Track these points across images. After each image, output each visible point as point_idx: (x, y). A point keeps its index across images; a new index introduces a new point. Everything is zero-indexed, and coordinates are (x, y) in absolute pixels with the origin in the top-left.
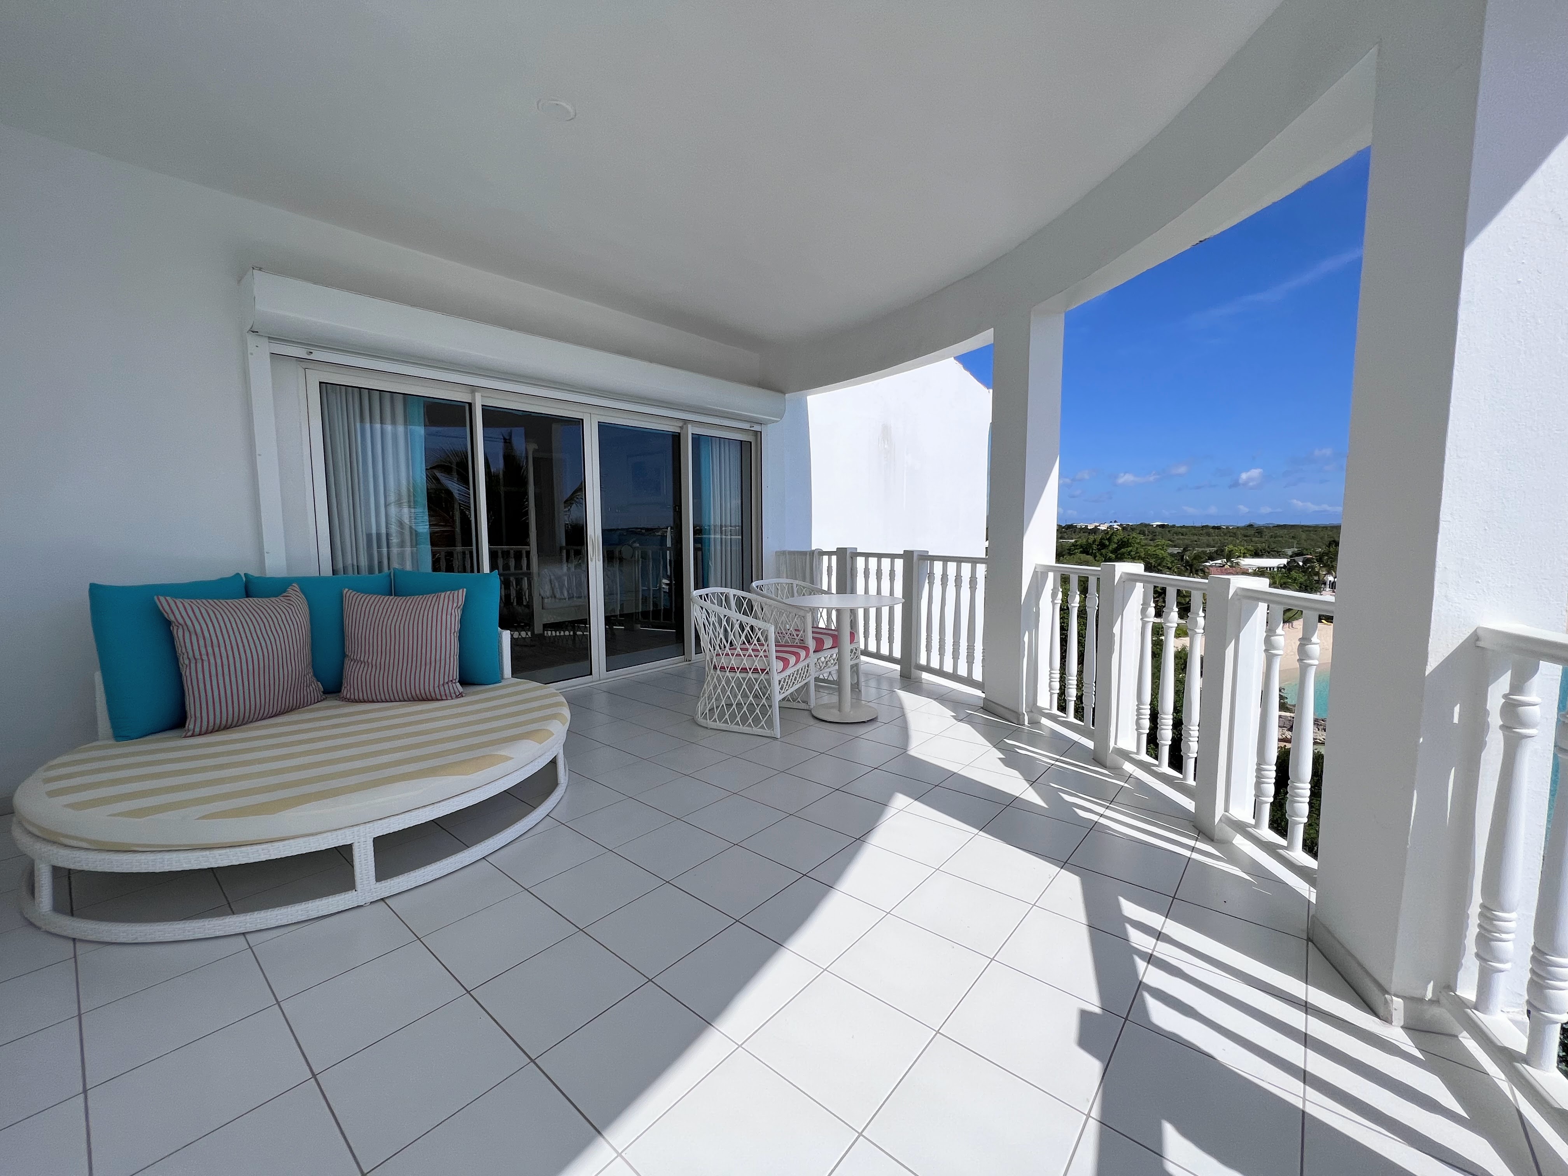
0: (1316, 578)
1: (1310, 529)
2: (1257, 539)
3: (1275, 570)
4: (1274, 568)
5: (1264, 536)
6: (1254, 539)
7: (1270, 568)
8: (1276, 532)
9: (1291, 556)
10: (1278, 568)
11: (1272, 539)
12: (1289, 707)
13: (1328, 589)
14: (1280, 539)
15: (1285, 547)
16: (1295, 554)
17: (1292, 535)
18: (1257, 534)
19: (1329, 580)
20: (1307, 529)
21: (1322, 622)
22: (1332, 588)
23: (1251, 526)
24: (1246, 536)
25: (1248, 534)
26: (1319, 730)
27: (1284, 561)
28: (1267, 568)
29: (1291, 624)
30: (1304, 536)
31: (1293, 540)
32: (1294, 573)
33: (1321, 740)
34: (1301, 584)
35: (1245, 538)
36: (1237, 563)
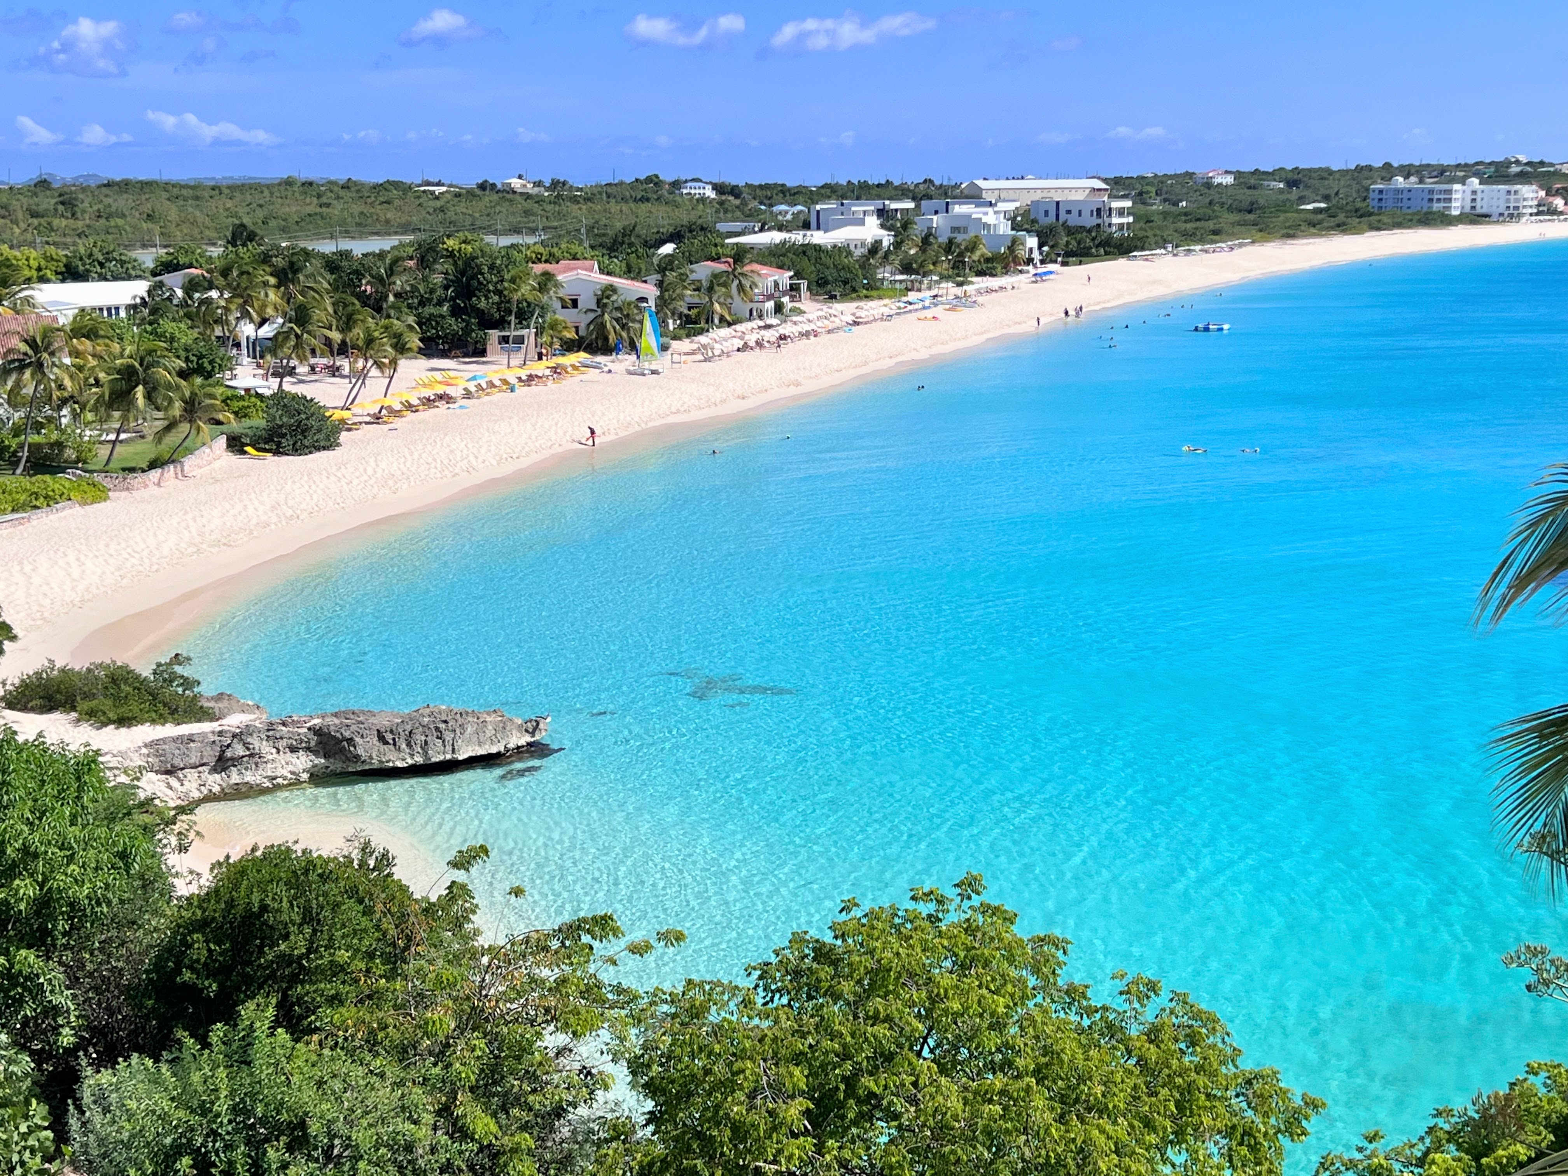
0: (218, 331)
1: (184, 192)
2: (64, 222)
3: (123, 314)
4: (117, 309)
5: (79, 215)
6: (56, 222)
7: (109, 309)
8: (110, 201)
9: (154, 274)
10: (129, 307)
11: (102, 221)
12: (206, 704)
13: (246, 360)
14: (120, 222)
15: (130, 246)
16: (162, 264)
17: (147, 208)
18: (61, 208)
19: (246, 334)
20: (176, 191)
21: (245, 453)
22: (255, 357)
23: (43, 184)
24: (34, 215)
25: (41, 208)
26: (278, 752)
27: (139, 288)
28: (101, 309)
29: (179, 469)
30: (173, 213)
31: (150, 225)
32: (168, 326)
33: (285, 778)
34: (187, 350)
35: (35, 222)
36: (27, 300)
